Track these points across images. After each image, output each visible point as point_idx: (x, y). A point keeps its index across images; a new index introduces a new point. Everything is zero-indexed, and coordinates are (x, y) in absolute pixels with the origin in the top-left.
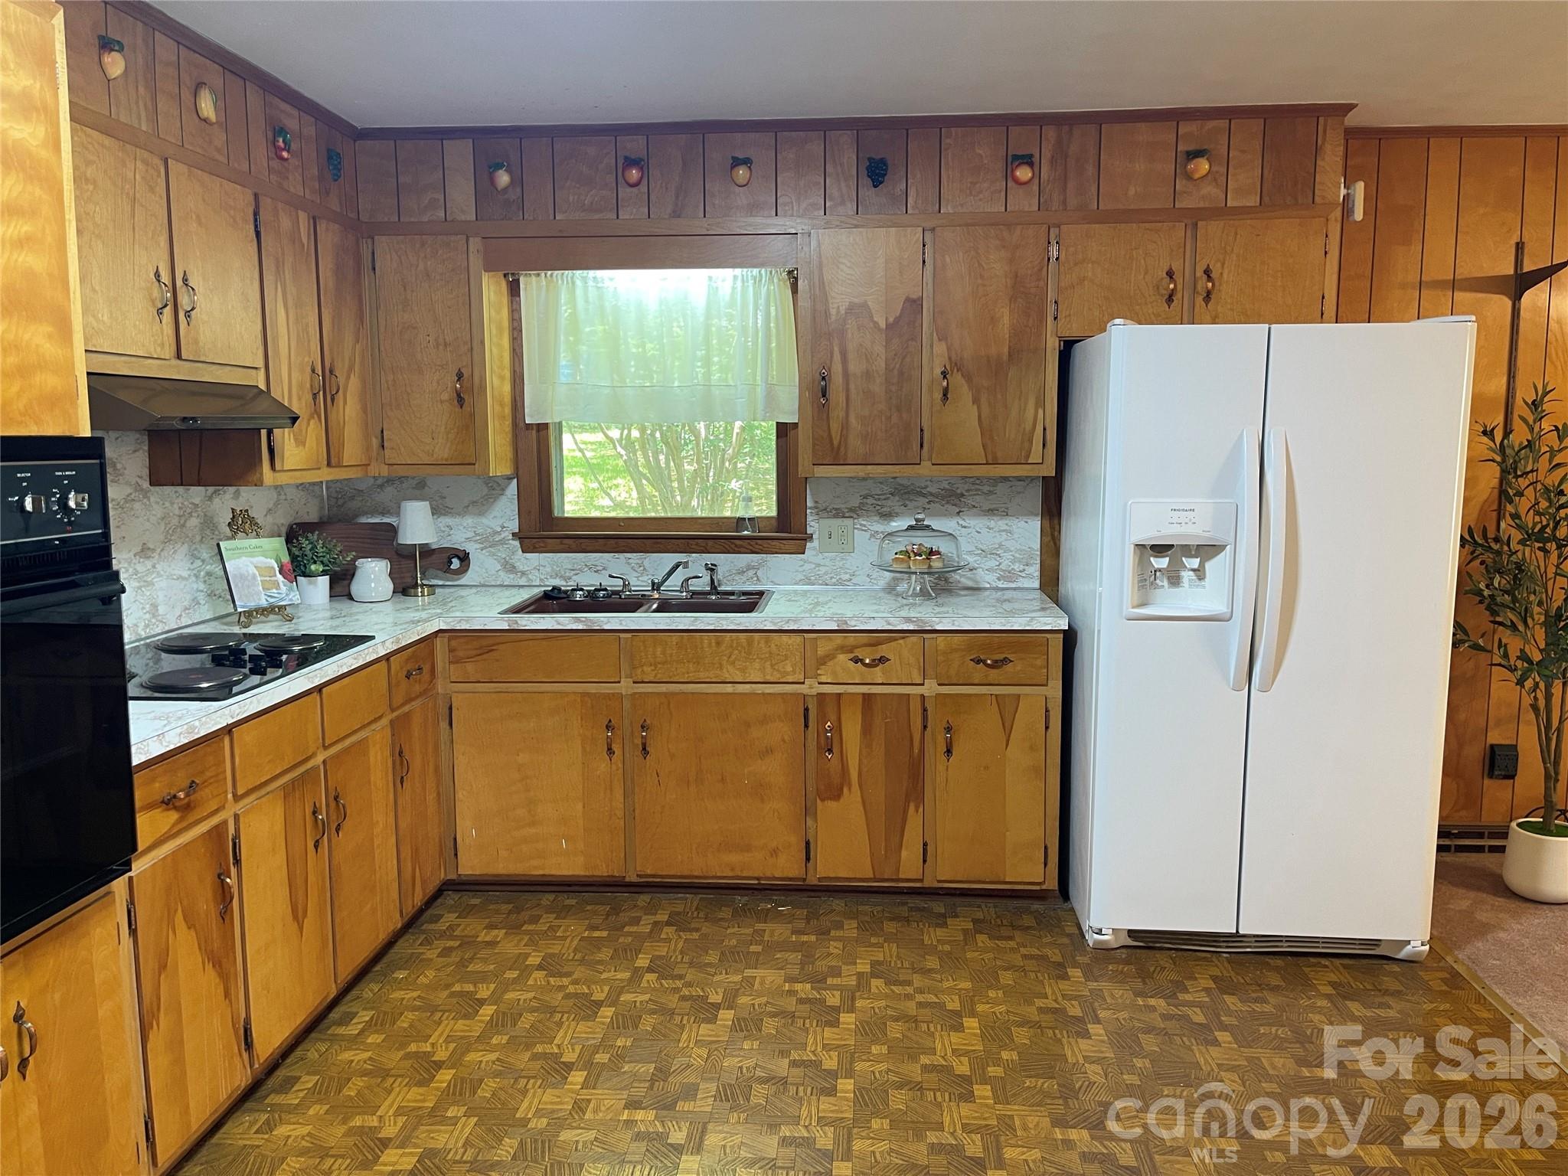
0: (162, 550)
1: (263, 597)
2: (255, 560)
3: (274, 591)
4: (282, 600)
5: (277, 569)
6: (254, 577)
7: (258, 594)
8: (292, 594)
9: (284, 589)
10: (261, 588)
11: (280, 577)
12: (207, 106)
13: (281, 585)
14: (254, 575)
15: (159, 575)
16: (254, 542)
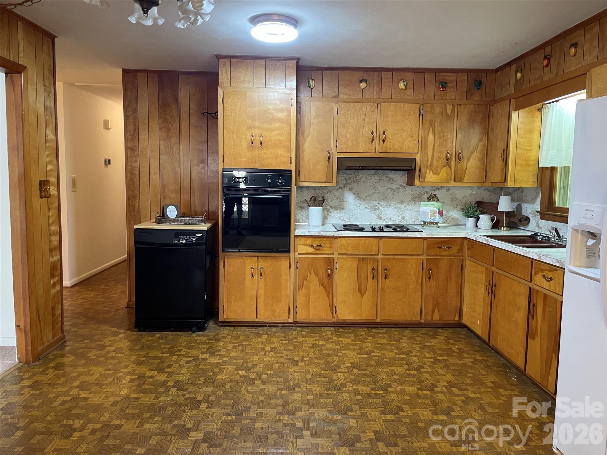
0: (409, 203)
1: (429, 219)
2: (430, 208)
3: (434, 218)
4: (435, 221)
5: (437, 212)
6: (428, 213)
7: (428, 218)
8: (440, 220)
9: (437, 217)
10: (429, 216)
11: (437, 214)
12: (402, 85)
13: (437, 216)
14: (429, 212)
15: (407, 209)
16: (432, 203)
